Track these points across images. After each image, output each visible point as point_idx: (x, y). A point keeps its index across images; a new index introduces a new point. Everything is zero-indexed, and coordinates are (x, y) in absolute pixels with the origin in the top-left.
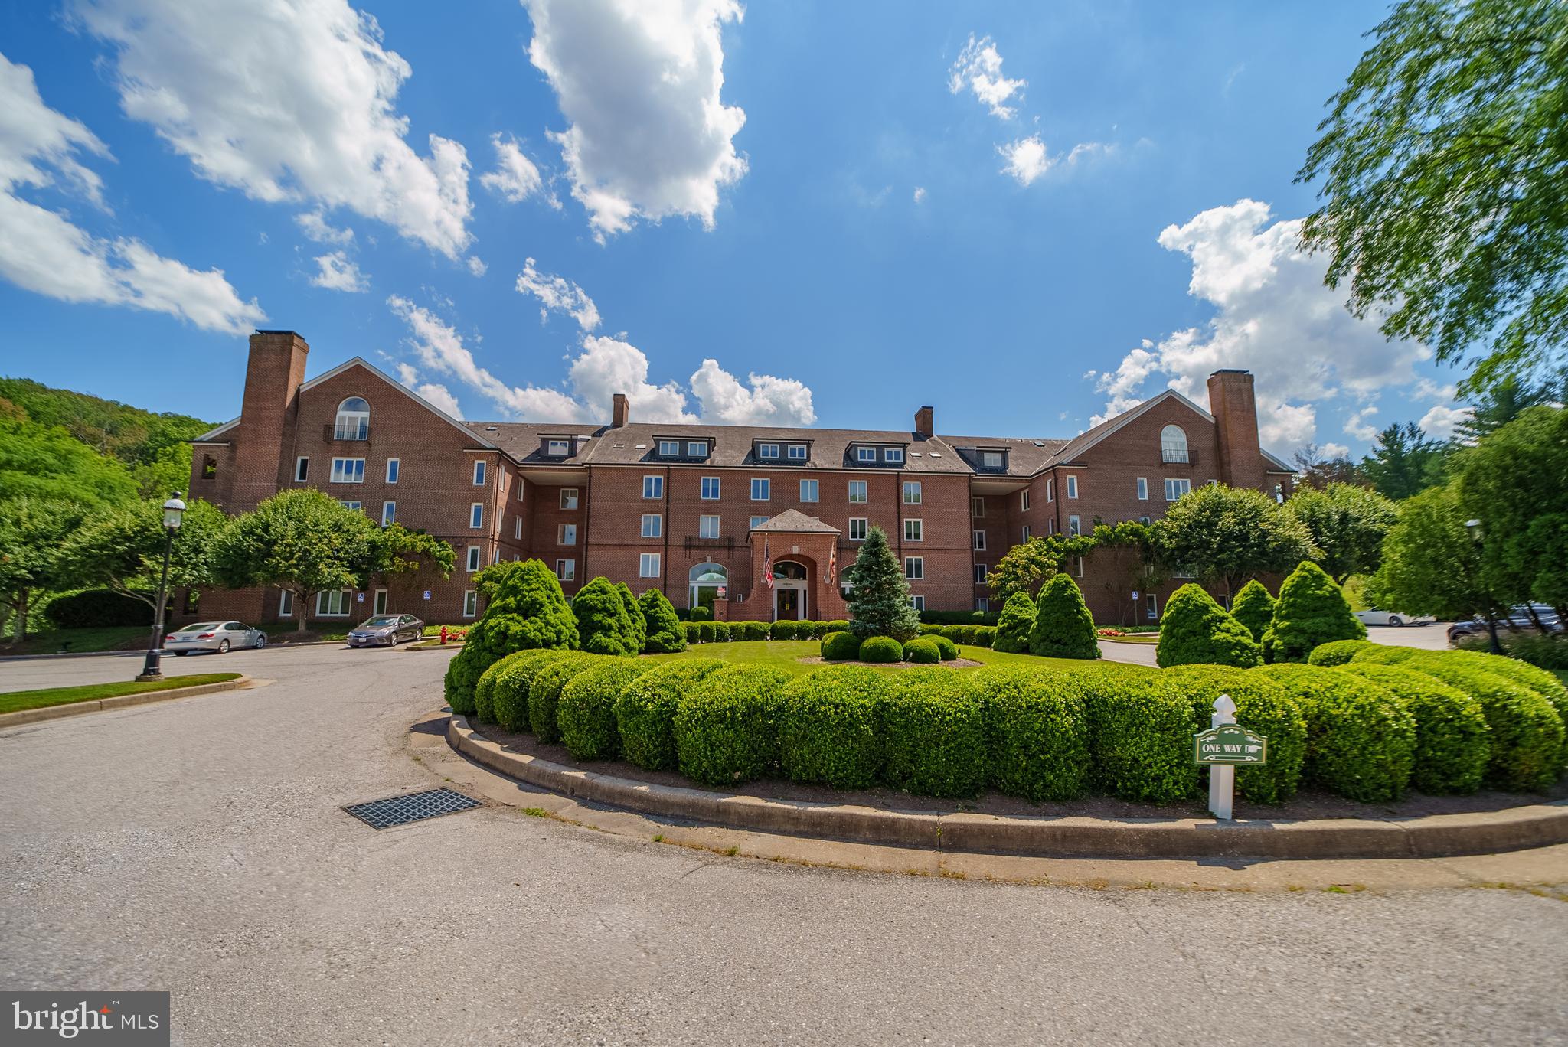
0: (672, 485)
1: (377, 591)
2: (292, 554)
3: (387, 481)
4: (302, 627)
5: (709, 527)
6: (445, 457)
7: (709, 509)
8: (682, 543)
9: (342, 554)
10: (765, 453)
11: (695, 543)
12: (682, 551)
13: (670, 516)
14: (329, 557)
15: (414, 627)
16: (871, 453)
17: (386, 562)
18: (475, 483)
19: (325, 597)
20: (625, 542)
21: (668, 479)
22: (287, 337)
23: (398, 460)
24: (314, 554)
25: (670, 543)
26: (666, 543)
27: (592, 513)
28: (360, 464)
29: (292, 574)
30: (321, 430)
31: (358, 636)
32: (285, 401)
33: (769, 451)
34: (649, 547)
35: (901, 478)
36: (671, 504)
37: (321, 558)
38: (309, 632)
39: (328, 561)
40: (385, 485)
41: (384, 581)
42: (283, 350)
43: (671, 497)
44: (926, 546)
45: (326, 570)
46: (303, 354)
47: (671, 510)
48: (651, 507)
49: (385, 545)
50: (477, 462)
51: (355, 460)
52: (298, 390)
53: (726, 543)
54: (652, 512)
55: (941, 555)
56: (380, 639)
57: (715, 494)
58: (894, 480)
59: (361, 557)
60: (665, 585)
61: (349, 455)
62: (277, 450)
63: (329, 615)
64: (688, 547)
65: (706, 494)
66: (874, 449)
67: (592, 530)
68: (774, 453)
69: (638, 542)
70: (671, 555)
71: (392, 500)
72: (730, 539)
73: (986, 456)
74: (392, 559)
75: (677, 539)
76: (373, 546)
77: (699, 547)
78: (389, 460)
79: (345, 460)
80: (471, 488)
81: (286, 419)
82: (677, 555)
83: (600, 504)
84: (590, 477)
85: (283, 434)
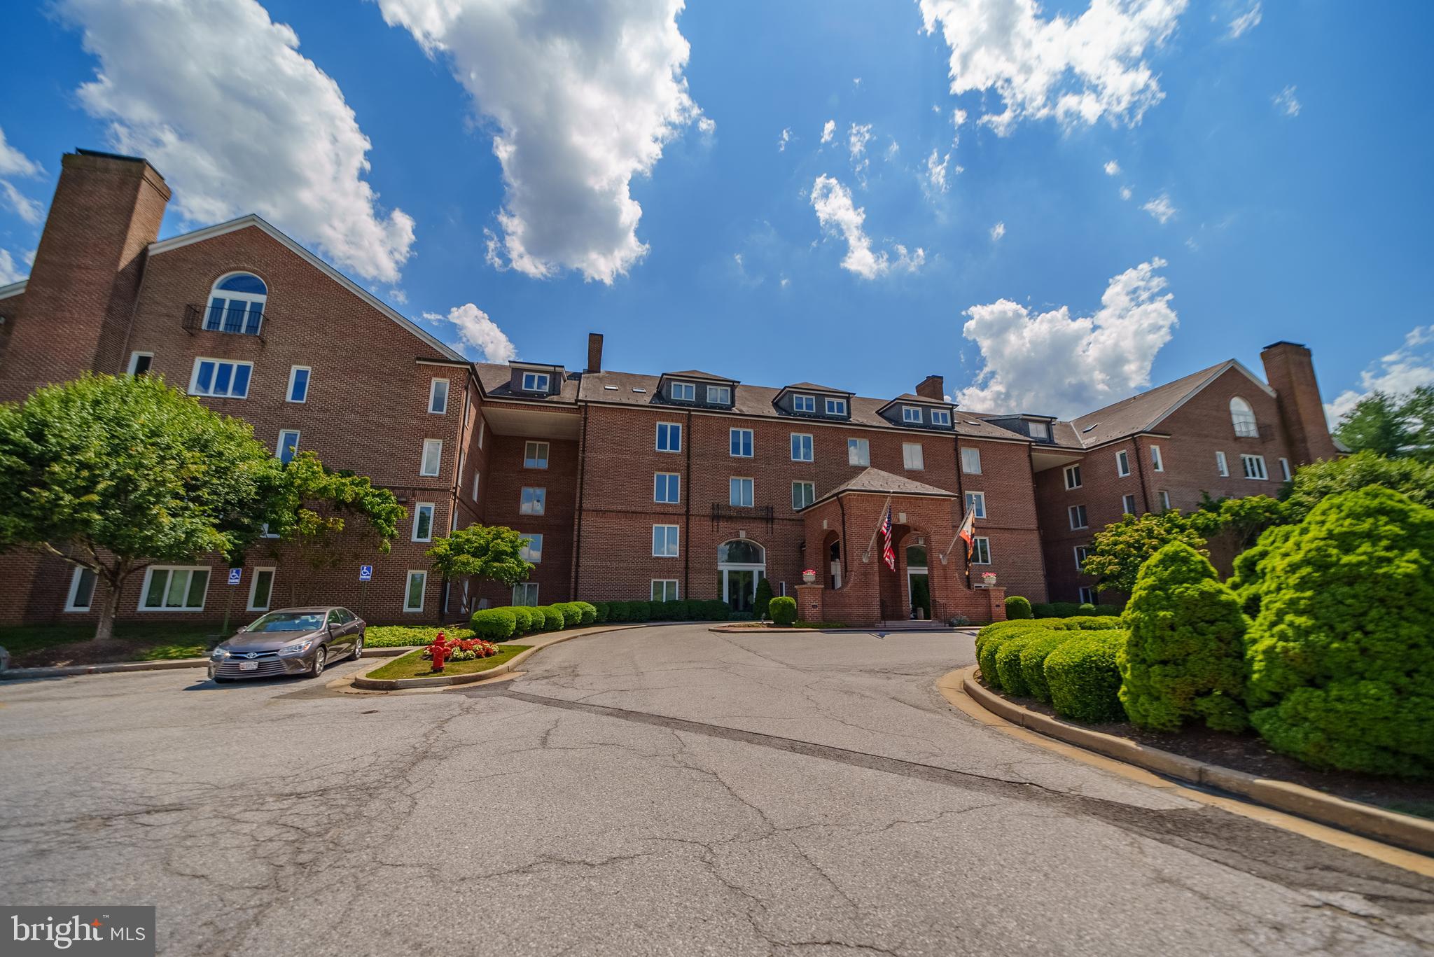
0: (693, 436)
1: (257, 570)
2: (93, 481)
3: (289, 398)
4: (103, 632)
5: (741, 493)
6: (385, 370)
7: (742, 469)
8: (708, 512)
9: (204, 493)
10: (799, 406)
11: (722, 513)
12: (707, 523)
13: (692, 476)
14: (176, 496)
15: (352, 631)
16: (916, 413)
17: (287, 516)
18: (430, 410)
19: (159, 577)
20: (633, 508)
21: (688, 428)
22: (134, 167)
23: (309, 368)
24: (144, 486)
25: (693, 511)
26: (688, 511)
27: (587, 467)
28: (243, 371)
29: (87, 523)
30: (180, 314)
31: (238, 656)
32: (118, 258)
33: (804, 403)
34: (665, 515)
35: (959, 443)
36: (693, 460)
37: (159, 496)
38: (118, 642)
39: (174, 503)
40: (284, 404)
41: (272, 552)
42: (123, 183)
43: (692, 451)
44: (991, 525)
45: (166, 520)
46: (159, 199)
47: (693, 468)
48: (666, 464)
49: (288, 485)
50: (434, 381)
51: (235, 364)
52: (144, 252)
53: (763, 514)
54: (668, 470)
55: (1007, 535)
56: (291, 661)
57: (747, 451)
58: (951, 445)
59: (241, 503)
60: (687, 568)
61: (225, 355)
62: (94, 333)
63: (163, 609)
64: (716, 518)
65: (736, 450)
66: (920, 409)
67: (587, 490)
68: (809, 407)
69: (650, 509)
70: (694, 528)
71: (294, 427)
72: (769, 509)
73: (1032, 426)
74: (296, 513)
75: (701, 506)
76: (265, 487)
77: (730, 519)
78: (294, 369)
79: (217, 362)
80: (425, 417)
81: (116, 287)
82: (701, 528)
83: (597, 456)
84: (586, 419)
85: (109, 310)
